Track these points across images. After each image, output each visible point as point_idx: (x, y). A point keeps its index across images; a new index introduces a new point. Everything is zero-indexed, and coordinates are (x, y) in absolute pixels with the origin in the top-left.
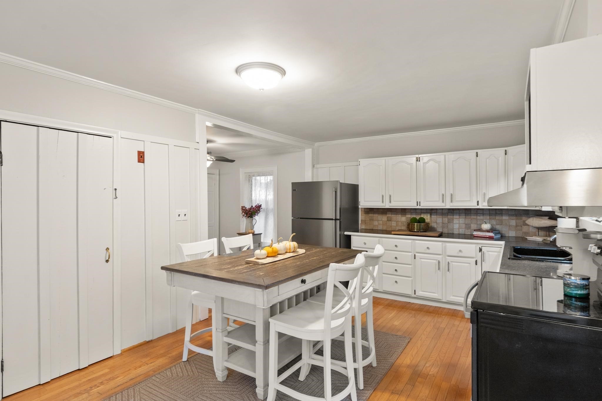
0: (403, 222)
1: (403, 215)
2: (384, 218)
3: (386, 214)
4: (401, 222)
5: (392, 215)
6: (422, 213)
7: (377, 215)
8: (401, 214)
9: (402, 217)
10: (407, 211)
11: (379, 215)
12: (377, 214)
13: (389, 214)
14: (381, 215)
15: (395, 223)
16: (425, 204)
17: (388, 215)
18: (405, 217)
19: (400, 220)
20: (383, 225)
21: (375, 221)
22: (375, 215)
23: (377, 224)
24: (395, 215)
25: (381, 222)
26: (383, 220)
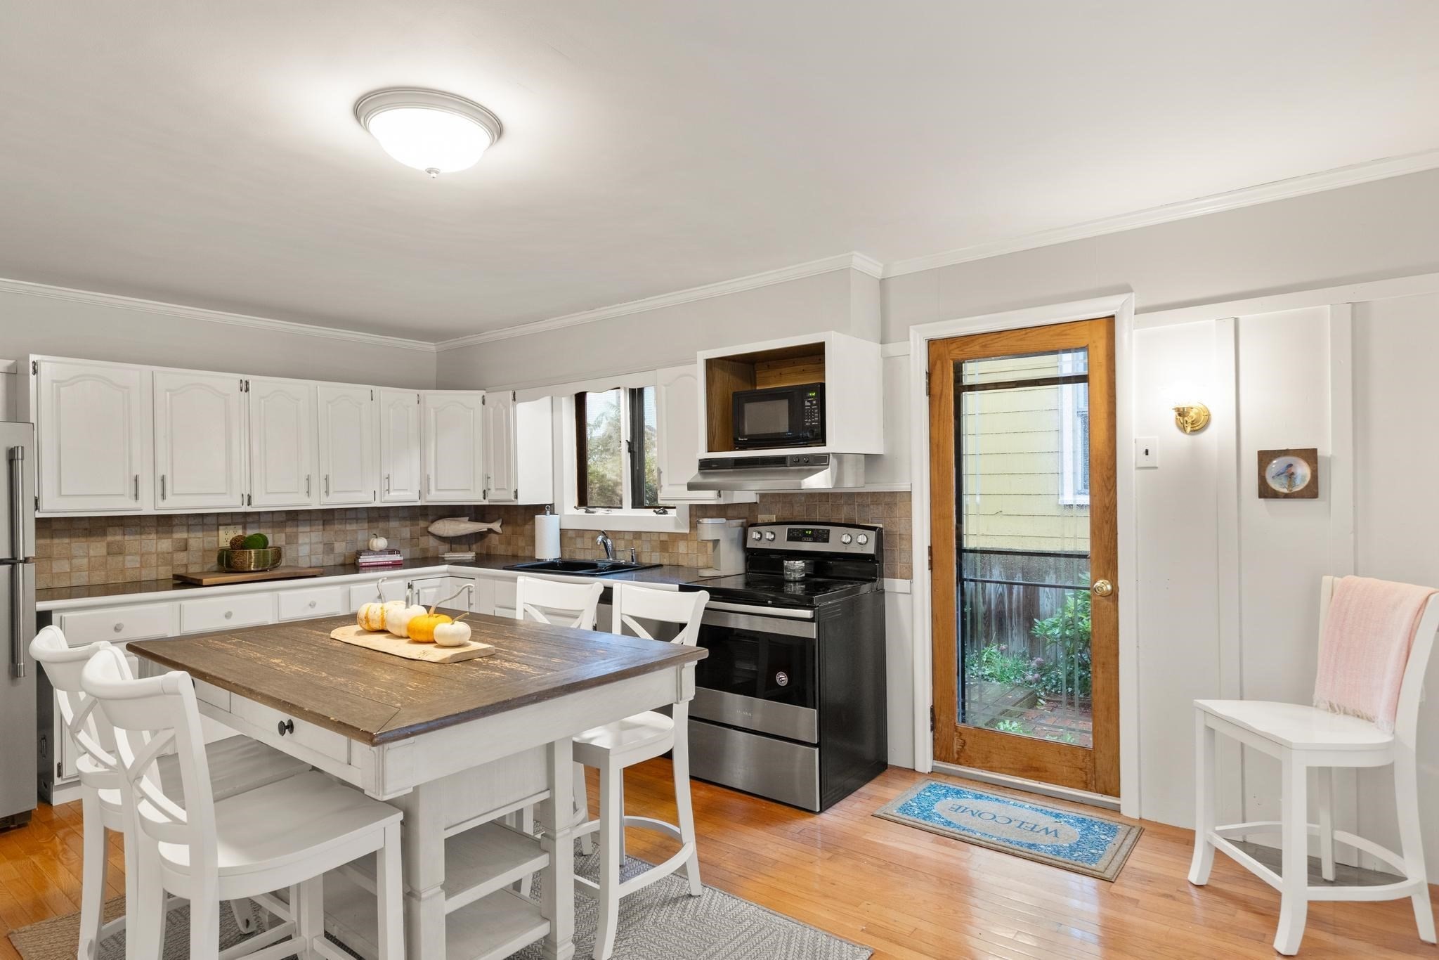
0: (163, 553)
1: (163, 533)
2: (98, 547)
3: (104, 534)
4: (158, 555)
5: (127, 537)
6: (221, 525)
7: (66, 540)
8: (157, 532)
9: (160, 538)
10: (176, 521)
11: (74, 540)
12: (66, 537)
13: (115, 534)
14: (84, 540)
15: (138, 558)
16: (263, 503)
17: (110, 538)
18: (170, 540)
19: (153, 550)
20: (91, 568)
21: (58, 559)
22: (56, 541)
23: (69, 570)
24: (138, 537)
25: (85, 561)
26: (92, 553)
